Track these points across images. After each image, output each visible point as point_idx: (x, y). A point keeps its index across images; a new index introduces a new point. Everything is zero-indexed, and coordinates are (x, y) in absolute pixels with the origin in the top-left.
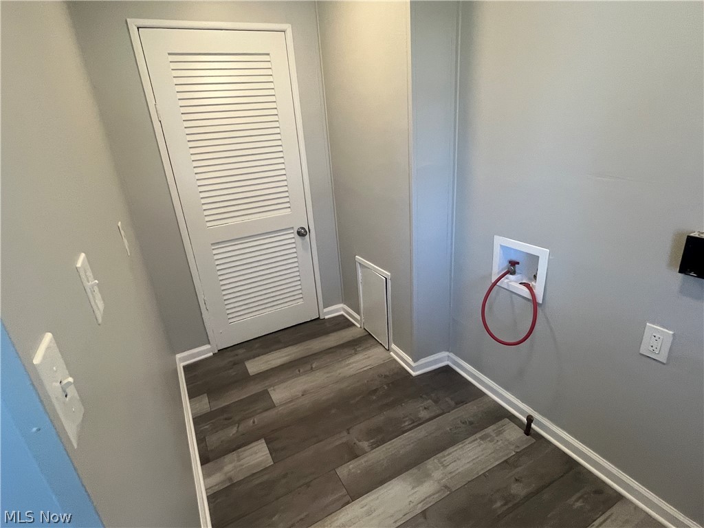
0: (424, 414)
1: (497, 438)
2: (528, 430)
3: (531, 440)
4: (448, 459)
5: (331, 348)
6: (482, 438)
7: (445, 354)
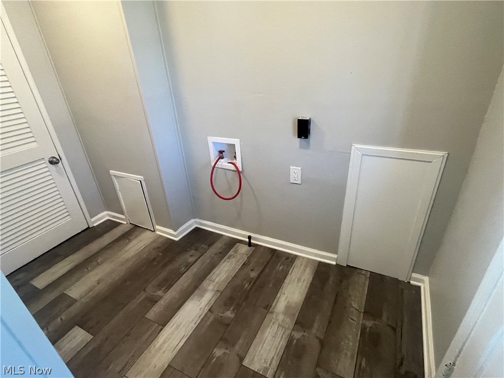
0: (191, 260)
1: (236, 255)
2: (250, 244)
3: (252, 248)
4: (214, 277)
5: (108, 244)
6: (229, 258)
7: (193, 221)
